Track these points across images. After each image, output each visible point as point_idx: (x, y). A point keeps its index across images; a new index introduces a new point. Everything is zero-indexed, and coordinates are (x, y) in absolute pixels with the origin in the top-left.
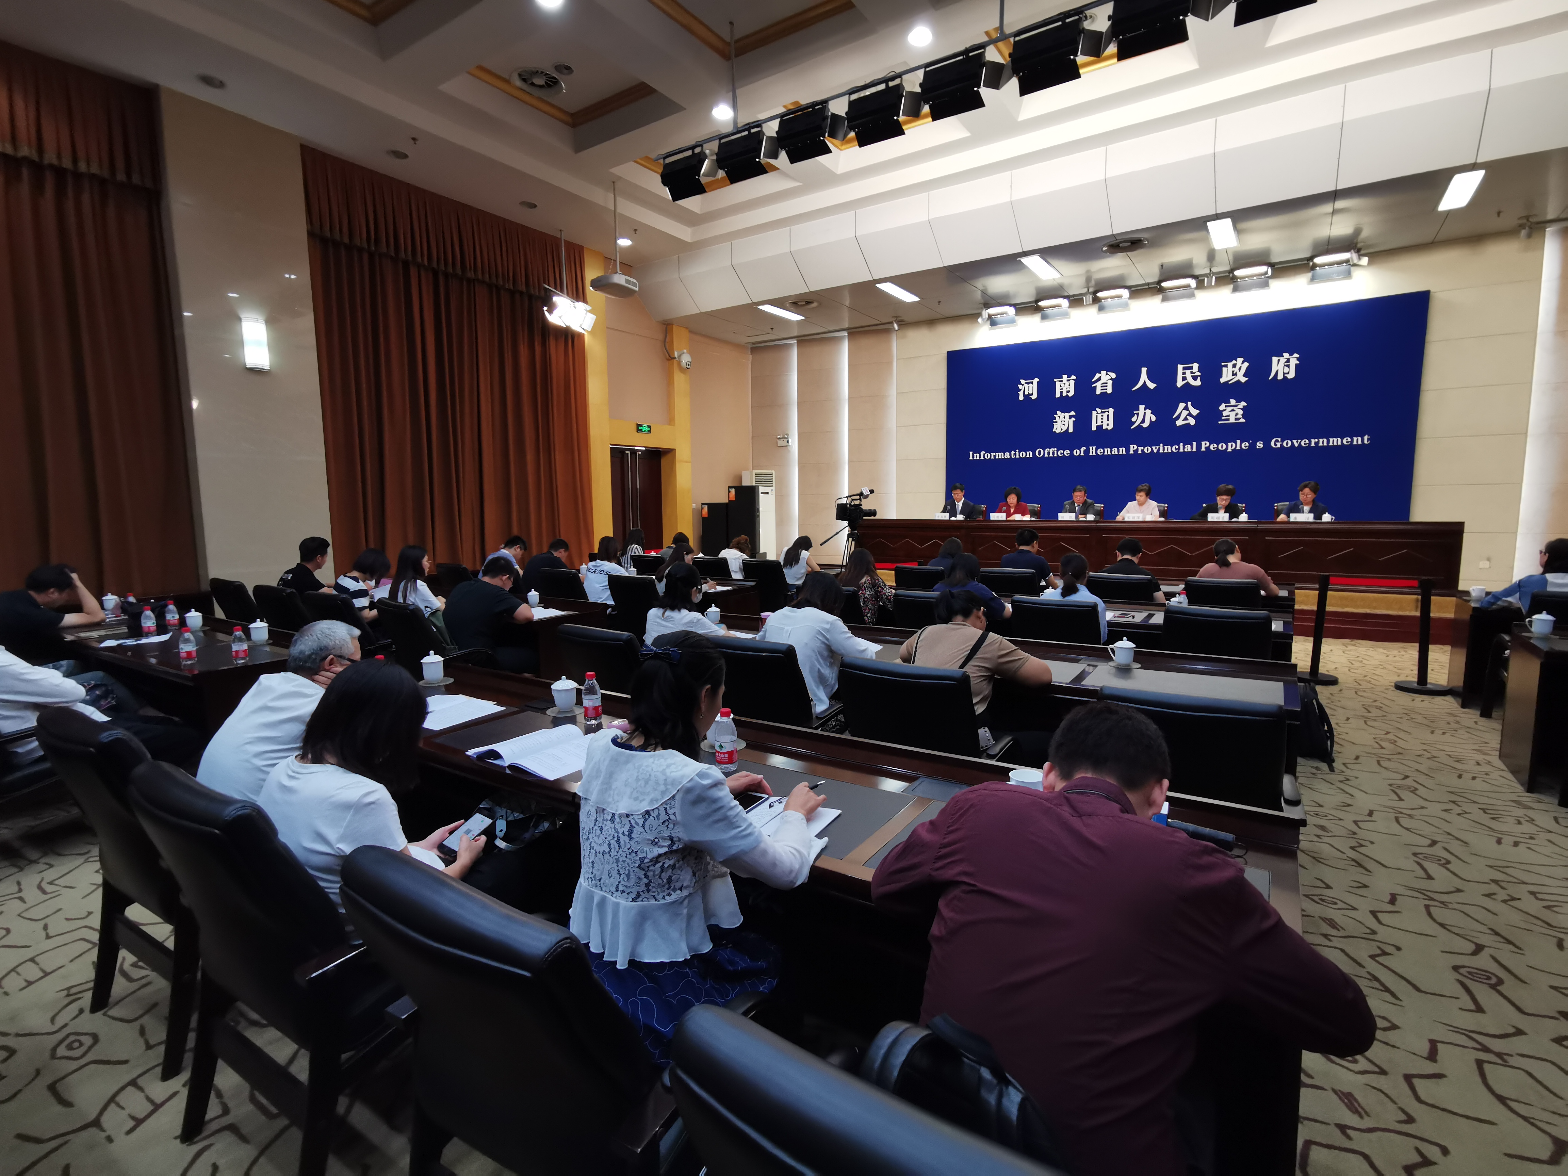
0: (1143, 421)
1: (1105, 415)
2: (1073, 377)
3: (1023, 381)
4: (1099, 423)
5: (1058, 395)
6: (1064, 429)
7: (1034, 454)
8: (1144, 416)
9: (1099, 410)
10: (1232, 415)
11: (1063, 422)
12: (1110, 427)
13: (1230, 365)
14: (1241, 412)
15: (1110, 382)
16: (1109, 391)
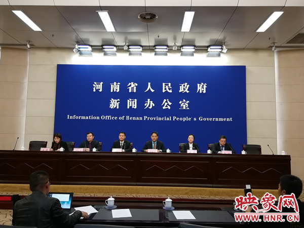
0: (149, 106)
1: (133, 102)
2: (119, 83)
3: (95, 83)
4: (131, 105)
5: (112, 91)
6: (115, 107)
7: (100, 118)
8: (150, 104)
9: (130, 100)
10: (184, 106)
11: (114, 104)
12: (135, 107)
13: (183, 85)
14: (187, 105)
15: (135, 88)
16: (135, 91)
